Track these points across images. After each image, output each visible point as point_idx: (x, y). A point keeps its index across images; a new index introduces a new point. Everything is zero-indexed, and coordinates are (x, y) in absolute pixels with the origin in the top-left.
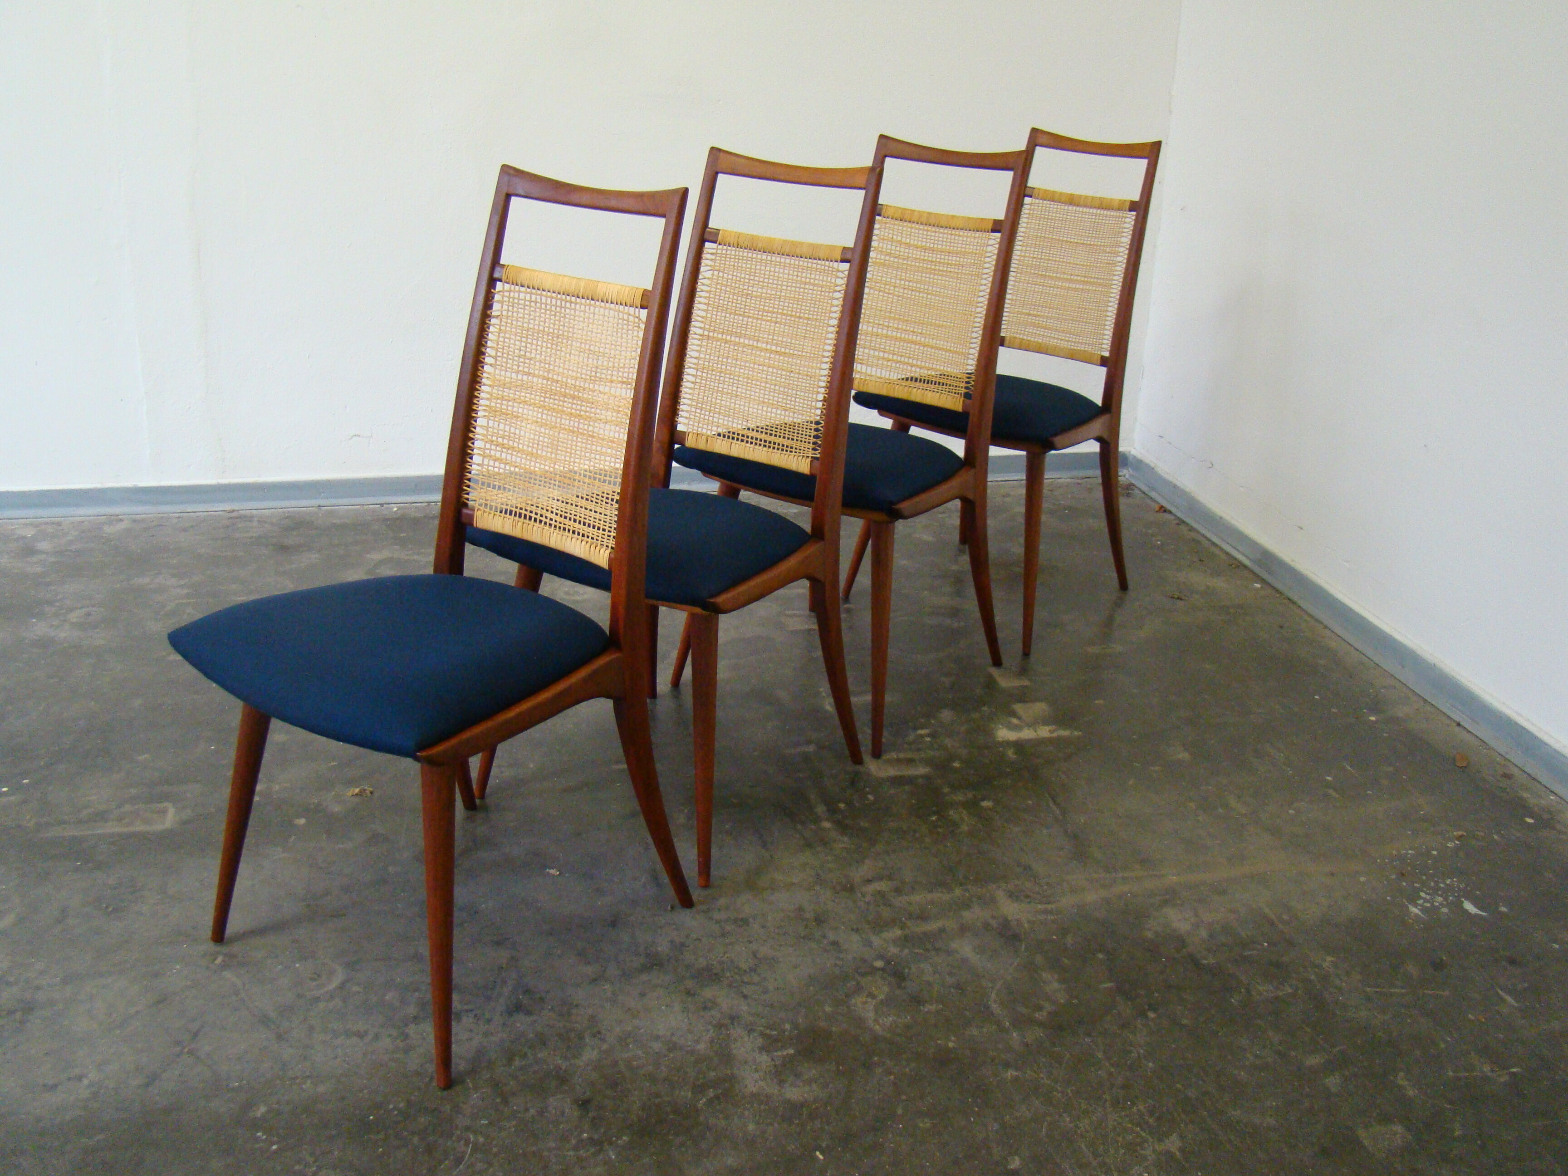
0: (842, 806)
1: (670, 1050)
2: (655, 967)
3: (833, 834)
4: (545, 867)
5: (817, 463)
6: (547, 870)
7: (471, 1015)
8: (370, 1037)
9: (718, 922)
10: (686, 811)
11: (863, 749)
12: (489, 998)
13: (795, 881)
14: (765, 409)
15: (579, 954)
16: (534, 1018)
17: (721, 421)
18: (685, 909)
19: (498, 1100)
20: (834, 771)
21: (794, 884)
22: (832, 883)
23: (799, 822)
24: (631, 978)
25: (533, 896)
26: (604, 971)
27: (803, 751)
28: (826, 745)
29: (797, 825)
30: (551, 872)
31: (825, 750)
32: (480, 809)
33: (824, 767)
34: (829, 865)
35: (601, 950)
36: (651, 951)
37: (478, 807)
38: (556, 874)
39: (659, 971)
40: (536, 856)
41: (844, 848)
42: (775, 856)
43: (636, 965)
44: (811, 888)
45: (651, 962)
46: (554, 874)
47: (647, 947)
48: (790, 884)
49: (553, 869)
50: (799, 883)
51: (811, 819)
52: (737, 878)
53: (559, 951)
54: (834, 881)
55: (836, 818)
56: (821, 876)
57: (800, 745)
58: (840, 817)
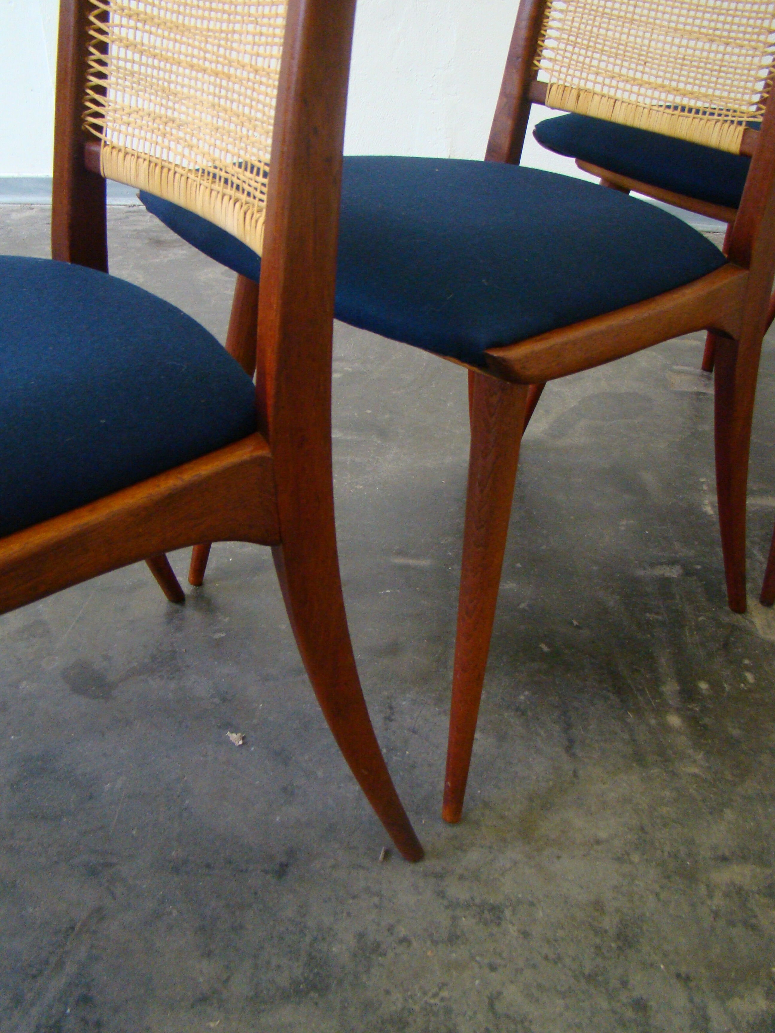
0: (703, 686)
2: (312, 994)
3: (683, 742)
4: (227, 726)
5: (755, 134)
6: (228, 733)
9: (453, 905)
11: (748, 586)
12: (18, 1001)
13: (603, 835)
14: (677, 41)
15: (202, 929)
17: (603, 65)
18: (407, 863)
20: (701, 619)
21: (598, 842)
22: (663, 852)
23: (633, 707)
24: (263, 1011)
25: (186, 781)
26: (228, 980)
27: (663, 575)
28: (696, 569)
29: (629, 713)
30: (231, 739)
31: (694, 578)
32: (189, 602)
33: (688, 609)
34: (665, 810)
35: (241, 927)
36: (320, 951)
37: (186, 599)
38: (237, 744)
39: (316, 1004)
40: (224, 700)
41: (694, 775)
42: (581, 773)
43: (283, 980)
44: (626, 857)
45: (311, 978)
46: (234, 744)
47: (316, 939)
48: (592, 840)
49: (237, 733)
50: (607, 841)
51: (652, 704)
52: (509, 808)
53: (175, 913)
54: (667, 848)
55: (691, 710)
56: (646, 833)
57: (661, 564)
58: (697, 709)
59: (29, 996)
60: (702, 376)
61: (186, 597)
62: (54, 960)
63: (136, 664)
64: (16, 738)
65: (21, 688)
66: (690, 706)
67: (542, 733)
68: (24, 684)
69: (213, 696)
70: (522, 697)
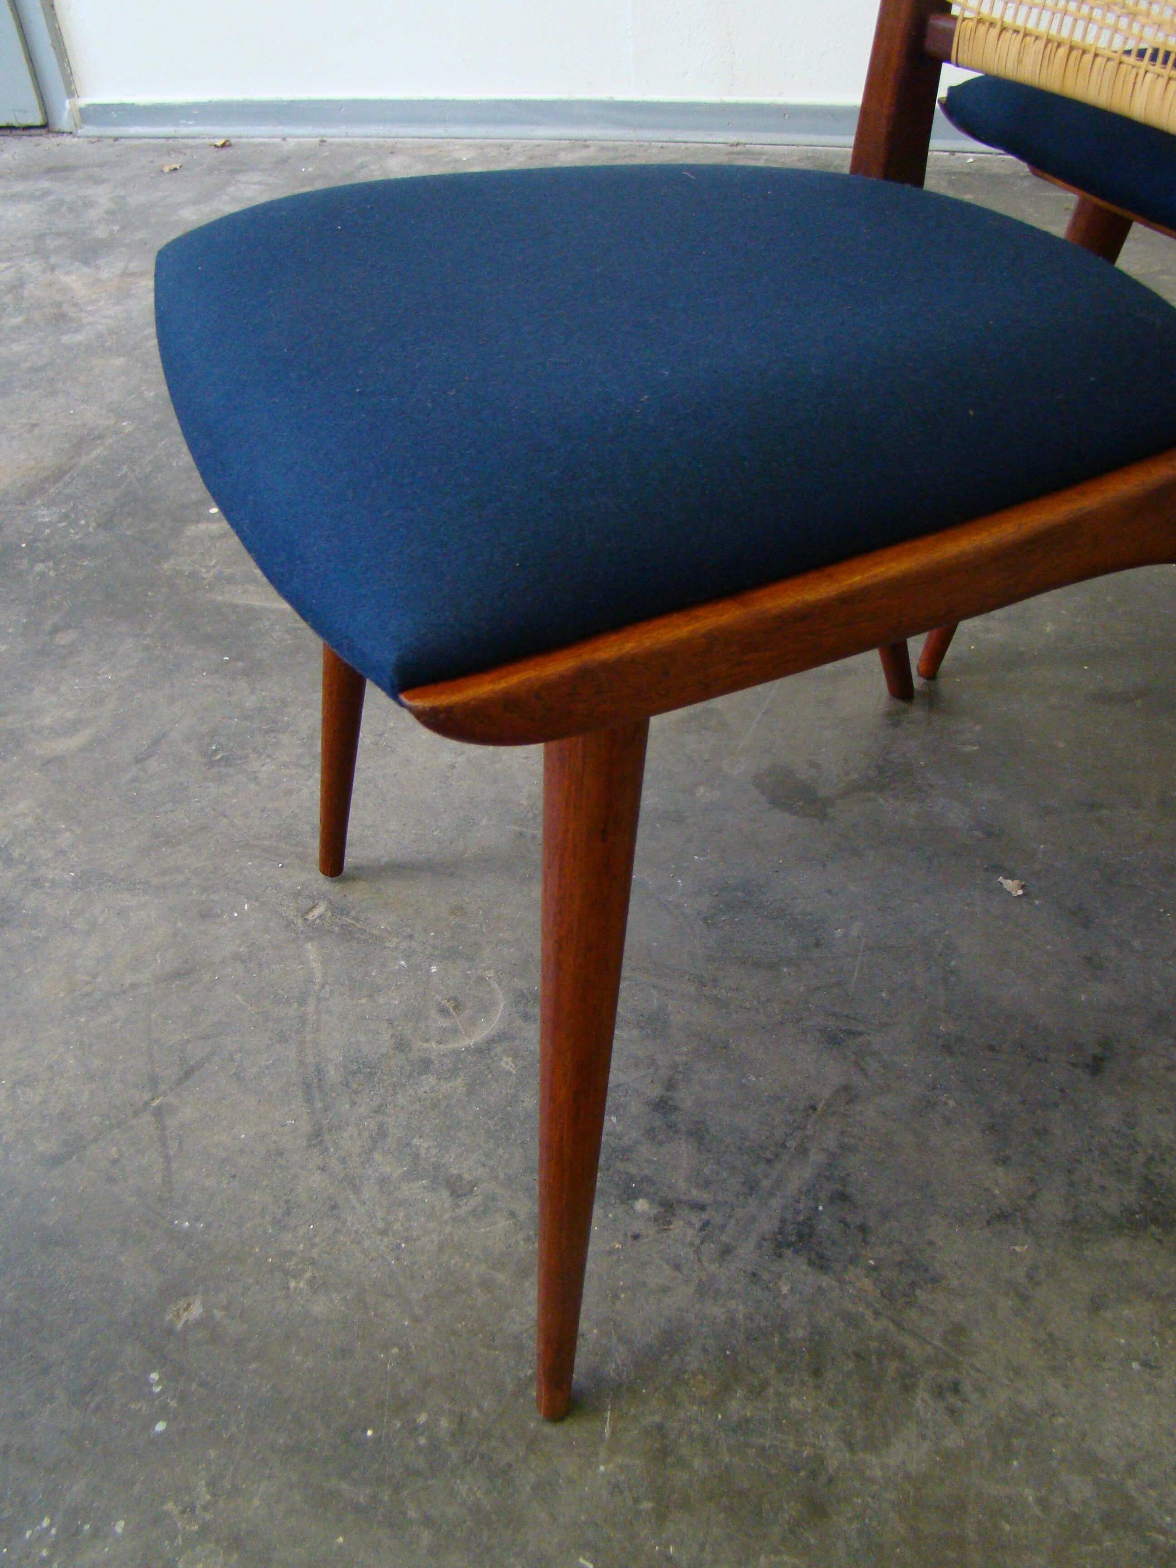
1: (1108, 1521)
2: (1153, 1228)
4: (999, 869)
6: (1001, 879)
7: (696, 1219)
8: (473, 1202)
12: (751, 1187)
15: (992, 1128)
16: (825, 1281)
19: (647, 1505)
24: (1087, 1241)
25: (949, 935)
26: (1033, 1197)
30: (1005, 886)
32: (920, 701)
35: (1046, 1131)
36: (1160, 1175)
37: (915, 695)
38: (1014, 894)
39: (1160, 1241)
40: (989, 834)
43: (1111, 1205)
45: (1149, 1208)
46: (1010, 894)
47: (1151, 1159)
49: (1013, 880)
53: (951, 1103)
59: (765, 1183)
61: (914, 692)
62: (792, 1143)
63: (856, 776)
64: (702, 859)
65: (698, 795)
68: (701, 790)
69: (972, 829)
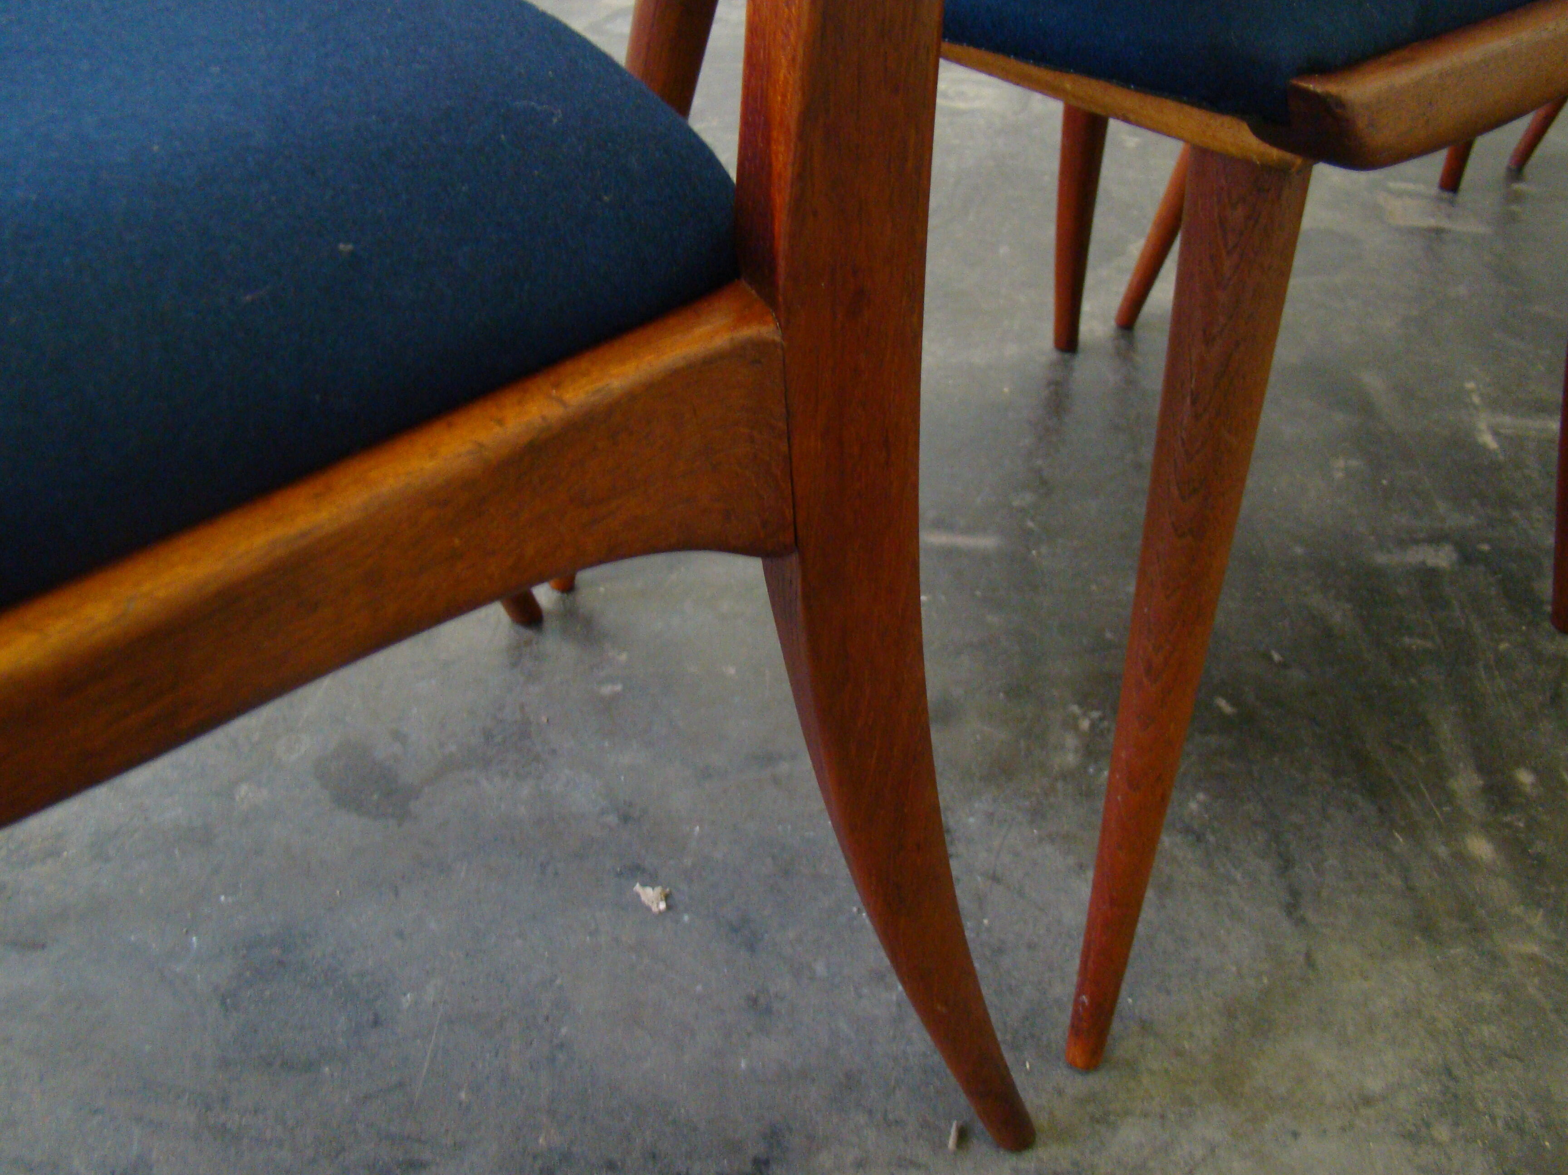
0: (1525, 777)
4: (635, 871)
6: (638, 887)
10: (1085, 724)
13: (1375, 1085)
18: (1002, 1153)
20: (1503, 646)
21: (1367, 1101)
22: (1493, 1118)
23: (1403, 823)
25: (560, 988)
27: (1424, 563)
28: (1481, 552)
29: (1396, 834)
30: (643, 898)
31: (1481, 568)
32: (551, 625)
33: (1477, 628)
34: (1486, 1031)
37: (545, 618)
38: (655, 909)
40: (626, 819)
41: (1532, 958)
42: (1320, 958)
44: (1423, 1129)
46: (649, 909)
48: (1355, 1097)
49: (653, 887)
50: (1384, 1098)
51: (1436, 817)
52: (1191, 1035)
54: (1501, 1111)
55: (1509, 825)
56: (1456, 1079)
57: (1416, 542)
58: (1521, 825)
60: (1439, 199)
61: (544, 614)
63: (454, 748)
64: (230, 900)
65: (237, 798)
66: (1507, 819)
67: (1239, 876)
68: (244, 789)
69: (603, 812)
70: (1193, 806)
